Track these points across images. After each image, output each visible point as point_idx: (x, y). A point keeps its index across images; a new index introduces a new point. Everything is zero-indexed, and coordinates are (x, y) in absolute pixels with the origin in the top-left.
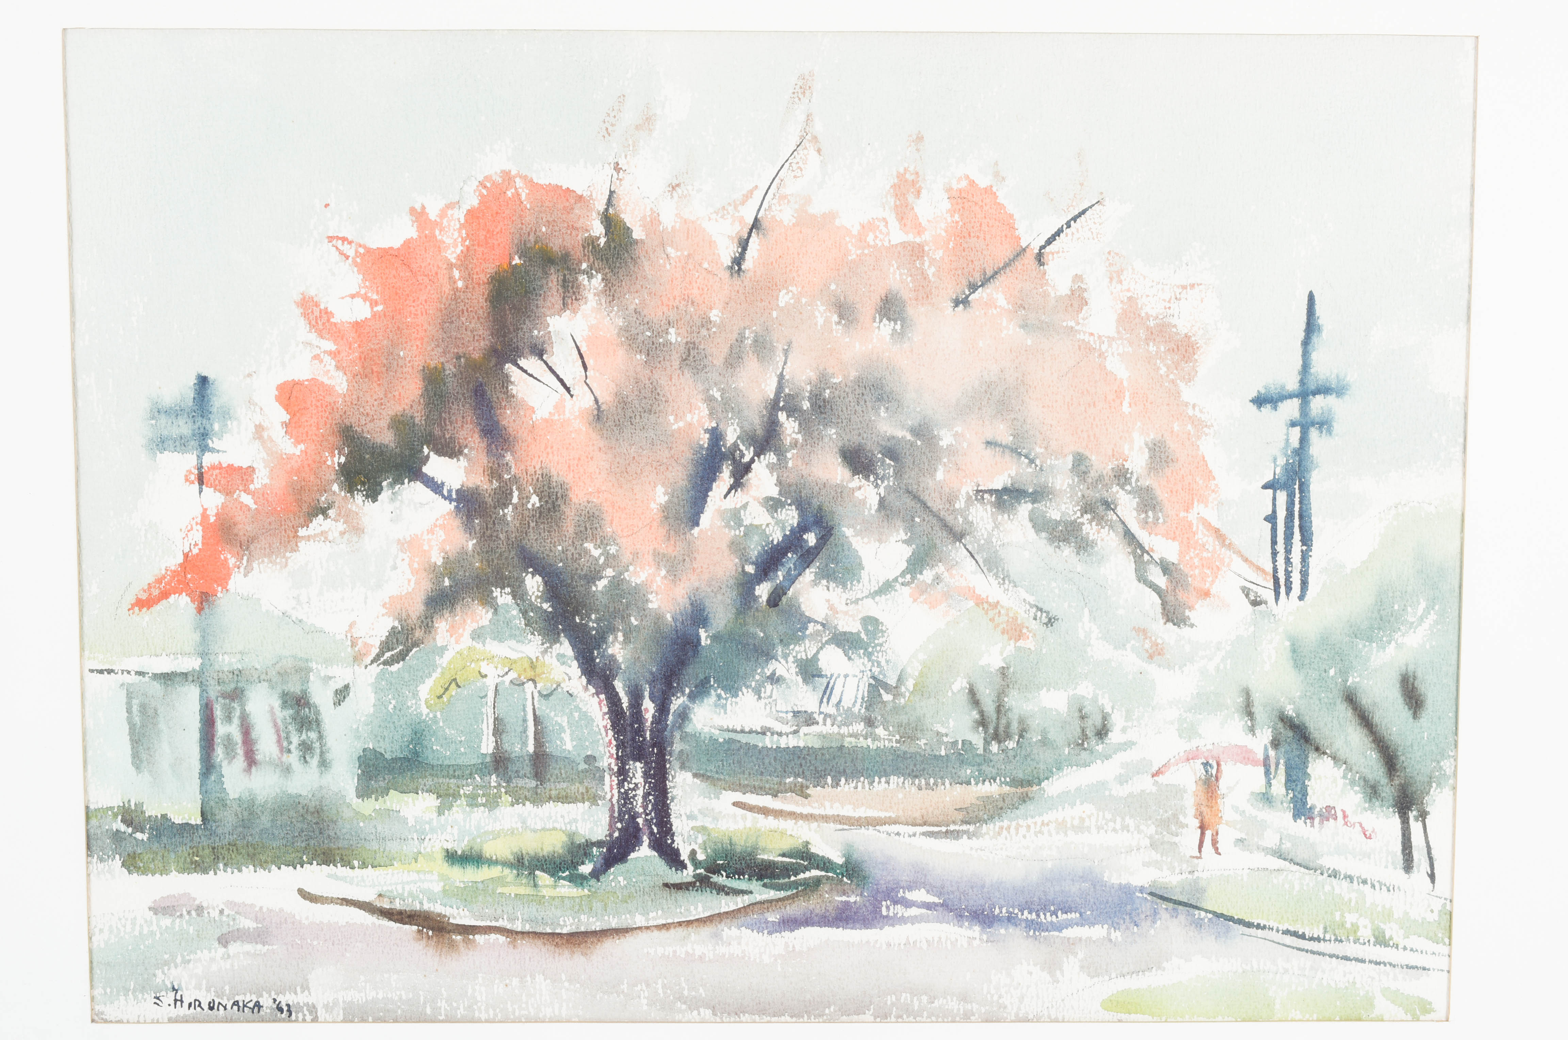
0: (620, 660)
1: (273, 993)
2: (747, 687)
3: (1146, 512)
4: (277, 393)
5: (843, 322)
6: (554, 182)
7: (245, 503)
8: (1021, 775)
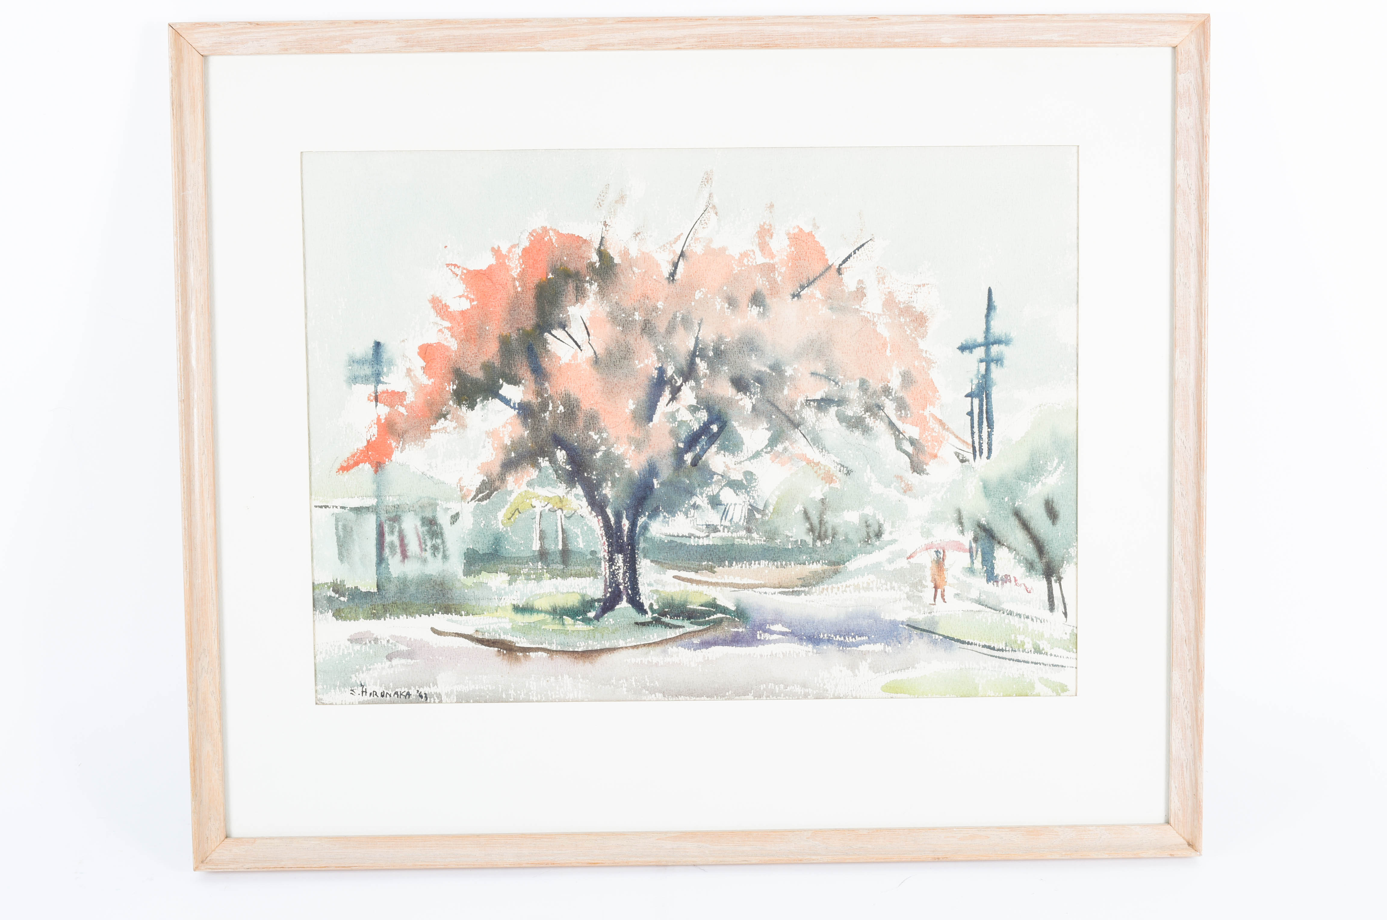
0: (610, 497)
1: (417, 687)
2: (680, 511)
3: (901, 411)
4: (418, 351)
5: (731, 307)
6: (570, 233)
7: (401, 412)
8: (833, 559)
